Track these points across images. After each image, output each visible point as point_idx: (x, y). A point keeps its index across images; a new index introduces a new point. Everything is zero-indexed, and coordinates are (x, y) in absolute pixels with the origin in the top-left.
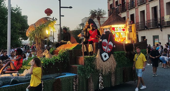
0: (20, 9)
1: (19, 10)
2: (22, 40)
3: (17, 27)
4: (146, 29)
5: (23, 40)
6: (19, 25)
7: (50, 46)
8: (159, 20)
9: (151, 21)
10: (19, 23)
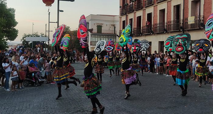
2: (7, 40)
4: (165, 32)
5: (8, 41)
6: (2, 21)
7: (44, 49)
8: (182, 22)
9: (172, 23)
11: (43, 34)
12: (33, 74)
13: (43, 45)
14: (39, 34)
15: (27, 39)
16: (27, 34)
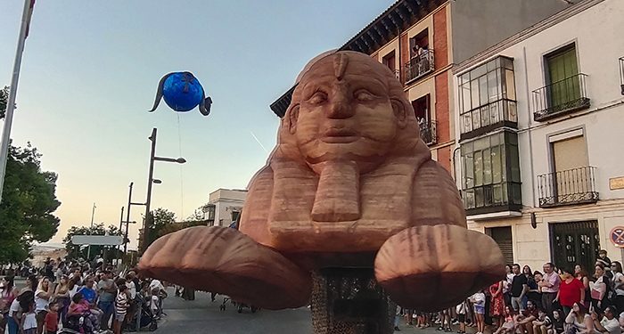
0: (38, 155)
1: (32, 156)
2: (31, 241)
3: (19, 204)
5: (35, 242)
6: (26, 198)
7: (114, 261)
10: (29, 191)
11: (116, 229)
12: (82, 319)
13: (113, 253)
14: (106, 228)
15: (76, 240)
16: (80, 228)
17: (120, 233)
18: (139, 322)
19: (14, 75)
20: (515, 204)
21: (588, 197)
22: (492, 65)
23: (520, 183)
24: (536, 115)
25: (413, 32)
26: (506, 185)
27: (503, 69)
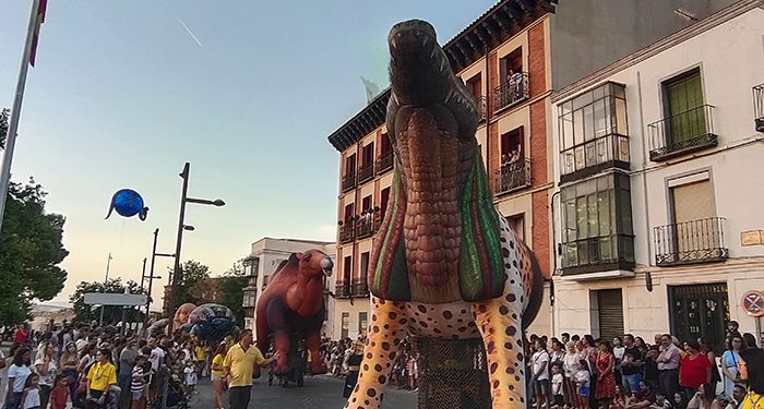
0: (42, 193)
1: (35, 195)
2: (31, 299)
3: (18, 253)
5: (36, 301)
6: (27, 245)
7: (134, 325)
10: (31, 237)
11: (136, 285)
13: (133, 315)
14: (124, 284)
15: (89, 299)
16: (92, 283)
17: (141, 290)
18: (165, 401)
19: (17, 96)
20: (627, 262)
21: (714, 254)
22: (599, 93)
23: (633, 237)
24: (653, 154)
25: (503, 51)
26: (615, 239)
27: (613, 97)
